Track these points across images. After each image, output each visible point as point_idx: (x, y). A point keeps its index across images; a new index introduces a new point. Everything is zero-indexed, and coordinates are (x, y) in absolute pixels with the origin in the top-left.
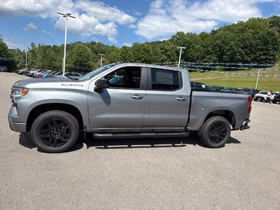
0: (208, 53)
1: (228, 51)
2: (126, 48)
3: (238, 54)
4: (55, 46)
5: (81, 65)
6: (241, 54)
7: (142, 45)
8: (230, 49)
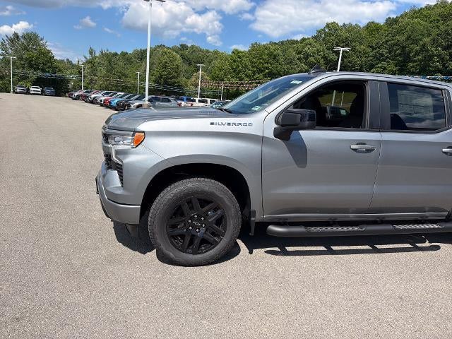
0: (380, 58)
1: (417, 54)
2: (239, 52)
3: (436, 59)
4: (124, 54)
5: (166, 83)
6: (443, 59)
7: (266, 47)
8: (421, 51)
